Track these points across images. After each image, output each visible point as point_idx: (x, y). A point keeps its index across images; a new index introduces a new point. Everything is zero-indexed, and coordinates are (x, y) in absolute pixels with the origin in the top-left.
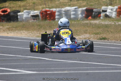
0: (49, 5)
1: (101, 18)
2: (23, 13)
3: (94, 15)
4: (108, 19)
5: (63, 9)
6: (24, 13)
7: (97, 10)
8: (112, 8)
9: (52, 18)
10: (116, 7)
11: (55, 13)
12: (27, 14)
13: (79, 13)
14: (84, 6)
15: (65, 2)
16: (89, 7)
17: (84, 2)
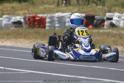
0: (32, 11)
1: (105, 27)
2: (2, 19)
3: (96, 23)
4: (115, 29)
6: (4, 18)
7: (100, 17)
8: (118, 16)
9: (41, 26)
12: (7, 19)
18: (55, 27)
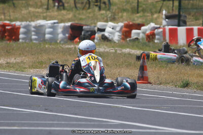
0: (10, 16)
1: (96, 41)
3: (84, 35)
4: (106, 43)
5: (33, 24)
7: (89, 27)
8: (113, 26)
9: (13, 38)
10: (121, 24)
11: (19, 28)
13: (60, 30)
14: (69, 20)
15: (38, 12)
16: (76, 22)
17: (69, 14)
18: (31, 40)
